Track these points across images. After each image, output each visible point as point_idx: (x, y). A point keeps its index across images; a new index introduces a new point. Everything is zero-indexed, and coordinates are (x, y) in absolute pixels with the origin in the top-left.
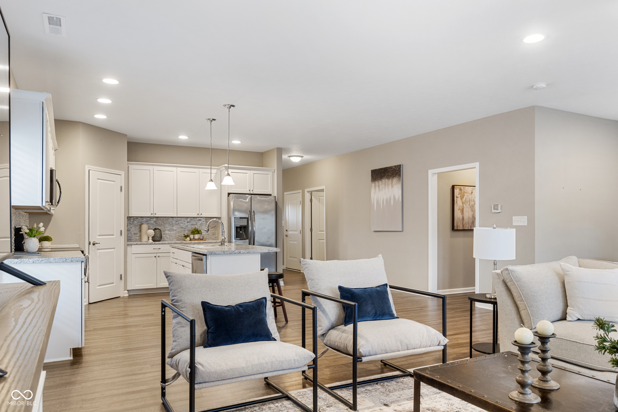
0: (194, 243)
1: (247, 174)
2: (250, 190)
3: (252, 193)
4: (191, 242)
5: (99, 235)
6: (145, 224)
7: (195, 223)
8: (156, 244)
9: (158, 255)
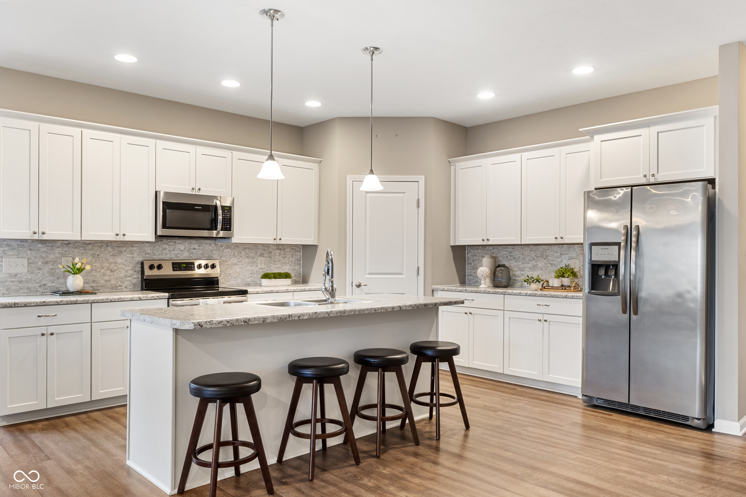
0: (524, 294)
1: (641, 137)
2: (645, 176)
3: (652, 180)
4: (520, 293)
5: (369, 274)
6: (486, 257)
7: (574, 256)
8: (467, 292)
9: (471, 310)
